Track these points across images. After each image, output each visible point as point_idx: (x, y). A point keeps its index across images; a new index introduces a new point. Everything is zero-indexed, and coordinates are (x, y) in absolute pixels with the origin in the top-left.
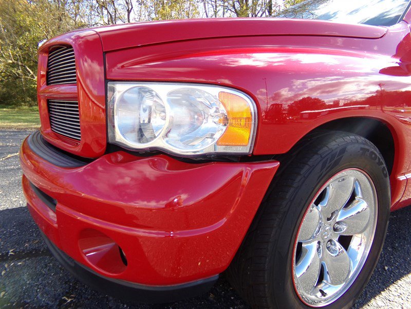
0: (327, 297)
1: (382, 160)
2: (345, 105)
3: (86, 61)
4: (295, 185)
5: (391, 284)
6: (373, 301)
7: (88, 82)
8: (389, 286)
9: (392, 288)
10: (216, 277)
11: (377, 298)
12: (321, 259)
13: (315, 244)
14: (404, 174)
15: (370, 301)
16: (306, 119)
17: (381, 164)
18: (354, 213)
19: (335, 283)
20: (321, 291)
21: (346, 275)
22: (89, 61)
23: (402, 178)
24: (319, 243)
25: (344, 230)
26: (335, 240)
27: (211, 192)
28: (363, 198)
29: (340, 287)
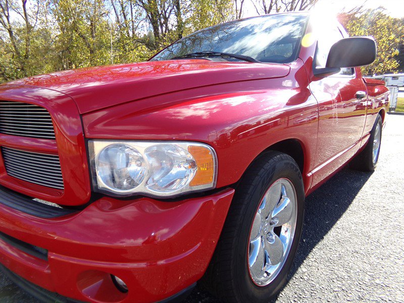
0: (270, 275)
1: (298, 168)
2: (265, 122)
3: (59, 114)
4: (245, 203)
5: (309, 253)
6: (299, 270)
7: (62, 126)
8: (308, 255)
9: (310, 256)
10: (195, 284)
11: (302, 266)
12: (264, 249)
13: (259, 239)
14: (310, 172)
15: (297, 270)
16: (241, 138)
17: (297, 170)
18: (283, 209)
19: (274, 264)
20: (266, 272)
21: (281, 255)
22: (61, 114)
23: (309, 174)
24: (262, 237)
25: (277, 223)
26: (272, 231)
27: (185, 224)
28: (288, 196)
29: (278, 266)
